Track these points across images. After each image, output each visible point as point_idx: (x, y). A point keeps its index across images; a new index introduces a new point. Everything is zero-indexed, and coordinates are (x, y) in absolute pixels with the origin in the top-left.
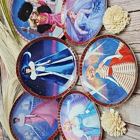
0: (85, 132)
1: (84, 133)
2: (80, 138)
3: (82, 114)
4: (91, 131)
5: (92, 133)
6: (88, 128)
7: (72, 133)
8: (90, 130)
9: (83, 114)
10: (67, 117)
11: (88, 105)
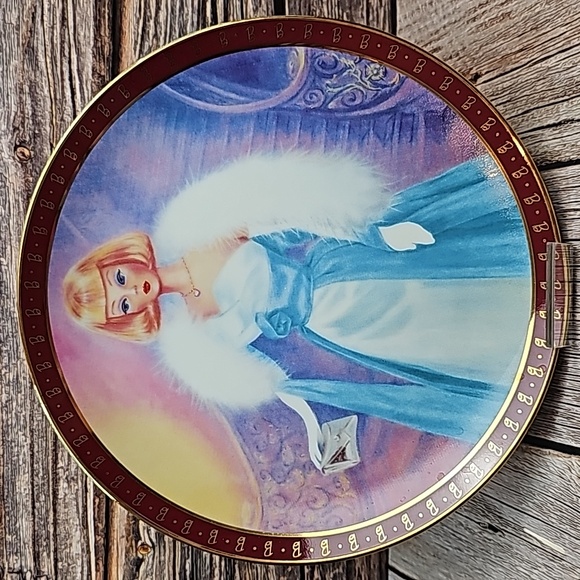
0: (298, 383)
1: (290, 390)
2: (225, 410)
3: (333, 241)
4: (380, 389)
5: (388, 407)
6: (359, 361)
7: (150, 355)
8: (371, 378)
9: (351, 239)
10: (146, 218)
11: (433, 188)
